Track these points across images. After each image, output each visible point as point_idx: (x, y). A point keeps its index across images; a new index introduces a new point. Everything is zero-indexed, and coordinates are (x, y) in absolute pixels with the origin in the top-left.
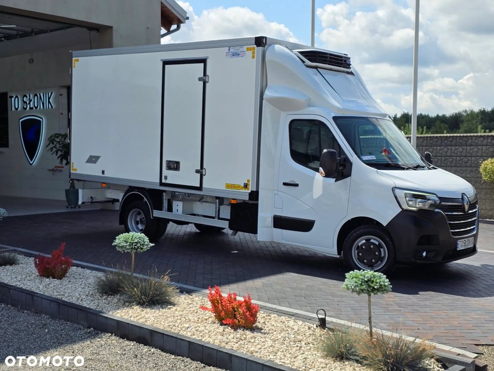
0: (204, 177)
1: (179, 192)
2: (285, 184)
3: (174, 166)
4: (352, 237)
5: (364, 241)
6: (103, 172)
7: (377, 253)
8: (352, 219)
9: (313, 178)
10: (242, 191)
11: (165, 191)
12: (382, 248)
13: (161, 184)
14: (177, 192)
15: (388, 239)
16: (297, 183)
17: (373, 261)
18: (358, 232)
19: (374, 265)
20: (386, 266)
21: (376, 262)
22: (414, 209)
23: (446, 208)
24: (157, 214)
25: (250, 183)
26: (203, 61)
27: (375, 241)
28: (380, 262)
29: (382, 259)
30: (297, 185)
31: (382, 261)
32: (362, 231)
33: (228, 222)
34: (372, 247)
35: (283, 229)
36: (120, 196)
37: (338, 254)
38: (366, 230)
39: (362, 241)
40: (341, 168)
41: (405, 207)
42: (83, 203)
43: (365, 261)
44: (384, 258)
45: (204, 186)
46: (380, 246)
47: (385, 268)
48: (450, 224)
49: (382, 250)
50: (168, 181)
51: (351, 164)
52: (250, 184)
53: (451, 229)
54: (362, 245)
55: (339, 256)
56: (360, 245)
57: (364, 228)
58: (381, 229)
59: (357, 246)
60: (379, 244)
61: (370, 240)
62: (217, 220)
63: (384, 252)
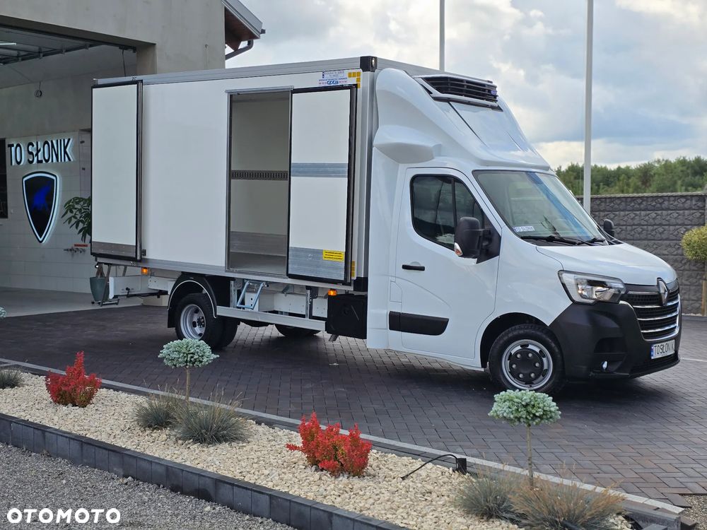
1: (254, 280)
2: (405, 267)
4: (501, 342)
5: (519, 348)
6: (144, 252)
7: (537, 365)
8: (501, 316)
11: (233, 279)
12: (544, 356)
14: (250, 280)
15: (553, 345)
16: (422, 265)
17: (532, 375)
18: (510, 335)
19: (534, 382)
20: (550, 383)
21: (537, 377)
22: (590, 301)
23: (634, 299)
24: (222, 311)
25: (356, 266)
27: (535, 347)
28: (541, 377)
29: (545, 373)
30: (422, 269)
31: (544, 376)
32: (515, 333)
33: (324, 322)
34: (530, 355)
35: (402, 331)
36: (168, 286)
37: (482, 367)
38: (521, 332)
39: (515, 348)
40: (485, 243)
41: (577, 298)
42: (116, 297)
43: (521, 376)
44: (547, 370)
46: (542, 354)
47: (549, 385)
48: (640, 322)
49: (545, 360)
51: (500, 238)
52: (356, 268)
53: (643, 330)
54: (516, 353)
55: (483, 370)
56: (513, 352)
57: (519, 329)
58: (543, 329)
59: (509, 354)
60: (540, 351)
61: (528, 345)
62: (308, 319)
63: (548, 362)
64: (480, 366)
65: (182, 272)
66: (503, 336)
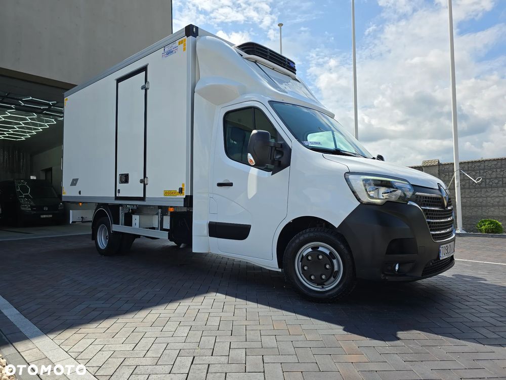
0: (147, 186)
1: (130, 205)
2: (220, 185)
3: (125, 179)
4: (294, 245)
5: (310, 250)
6: (80, 193)
7: (328, 266)
8: (294, 220)
9: (248, 174)
10: (178, 196)
11: (121, 205)
12: (334, 258)
13: (117, 198)
14: (128, 205)
15: (342, 246)
16: (231, 182)
17: (323, 277)
18: (301, 238)
19: (325, 283)
20: (341, 285)
21: (328, 279)
22: (378, 201)
23: (422, 200)
24: (115, 228)
25: (185, 187)
26: (144, 69)
27: (325, 248)
28: (332, 279)
29: (335, 274)
30: (231, 185)
31: (335, 278)
32: (306, 236)
33: (168, 232)
34: (320, 257)
35: (218, 237)
36: (90, 215)
37: (279, 268)
38: (312, 235)
39: (307, 250)
40: (278, 157)
41: (365, 199)
42: (73, 222)
43: (312, 277)
44: (338, 272)
45: (147, 196)
46: (332, 256)
47: (340, 287)
48: (429, 223)
49: (335, 261)
50: (121, 195)
51: (290, 150)
52: (185, 189)
53: (431, 230)
54: (307, 255)
55: (280, 270)
56: (304, 254)
57: (309, 232)
58: (332, 232)
59: (301, 257)
60: (330, 253)
61: (318, 248)
62: (159, 231)
63: (338, 264)
64: (278, 267)
65: (98, 203)
66: (296, 239)
